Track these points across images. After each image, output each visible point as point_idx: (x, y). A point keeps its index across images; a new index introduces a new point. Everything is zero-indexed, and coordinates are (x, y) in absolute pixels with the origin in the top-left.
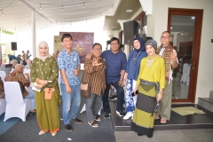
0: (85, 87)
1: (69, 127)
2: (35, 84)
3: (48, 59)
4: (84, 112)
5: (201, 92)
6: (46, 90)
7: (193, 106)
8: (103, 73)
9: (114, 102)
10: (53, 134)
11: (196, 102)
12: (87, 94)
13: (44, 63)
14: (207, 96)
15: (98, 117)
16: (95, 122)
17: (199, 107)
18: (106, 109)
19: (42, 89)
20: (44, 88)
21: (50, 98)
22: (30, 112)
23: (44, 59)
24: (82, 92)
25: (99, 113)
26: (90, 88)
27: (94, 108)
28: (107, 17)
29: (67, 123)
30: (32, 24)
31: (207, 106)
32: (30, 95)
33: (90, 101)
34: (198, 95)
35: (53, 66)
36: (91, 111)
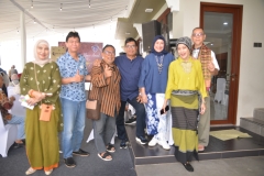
0: (92, 105)
1: (71, 162)
2: (27, 97)
3: (47, 65)
4: (92, 141)
5: (244, 111)
6: (43, 107)
7: (234, 128)
8: (116, 85)
9: (132, 126)
10: (48, 173)
11: (238, 123)
12: (95, 116)
13: (42, 69)
14: (250, 115)
15: (111, 147)
16: (107, 154)
17: (242, 130)
18: (122, 136)
19: (37, 106)
20: (39, 103)
21: (47, 119)
22: (15, 144)
23: (42, 64)
24: (89, 112)
25: (113, 142)
26: (99, 106)
27: (105, 134)
28: (119, 19)
29: (68, 155)
30: (21, 29)
31: (253, 128)
32: (14, 120)
33: (99, 125)
34: (240, 115)
35: (55, 75)
36: (101, 138)
